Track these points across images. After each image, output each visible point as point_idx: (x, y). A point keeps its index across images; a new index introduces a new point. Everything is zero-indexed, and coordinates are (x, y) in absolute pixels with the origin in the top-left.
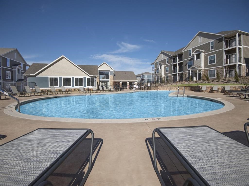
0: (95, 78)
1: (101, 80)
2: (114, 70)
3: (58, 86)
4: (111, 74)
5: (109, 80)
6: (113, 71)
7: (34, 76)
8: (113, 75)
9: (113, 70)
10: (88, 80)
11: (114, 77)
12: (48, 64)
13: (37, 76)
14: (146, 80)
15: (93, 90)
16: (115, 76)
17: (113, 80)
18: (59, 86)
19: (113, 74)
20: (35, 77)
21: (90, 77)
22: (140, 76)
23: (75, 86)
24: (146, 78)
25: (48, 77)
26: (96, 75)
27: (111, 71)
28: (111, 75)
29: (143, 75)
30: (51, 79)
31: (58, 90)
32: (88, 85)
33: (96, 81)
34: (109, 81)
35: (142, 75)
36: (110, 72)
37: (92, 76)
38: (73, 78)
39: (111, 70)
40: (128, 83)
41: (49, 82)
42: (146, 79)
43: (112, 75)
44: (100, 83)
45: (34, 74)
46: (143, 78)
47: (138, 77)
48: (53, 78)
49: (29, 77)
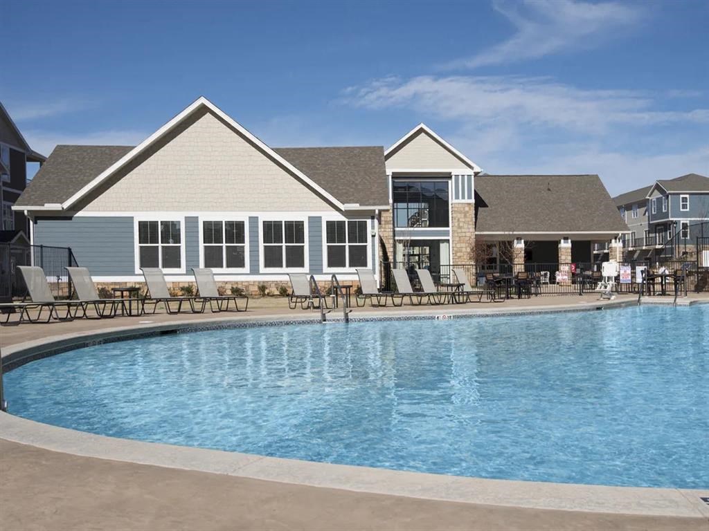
0: (369, 222)
1: (403, 233)
2: (477, 169)
3: (179, 266)
4: (457, 197)
5: (450, 229)
6: (469, 176)
7: (65, 216)
8: (473, 201)
9: (471, 172)
10: (335, 230)
11: (480, 209)
12: (133, 148)
13: (80, 214)
14: (685, 226)
16: (485, 206)
17: (470, 232)
18: (183, 269)
19: (469, 197)
20: (70, 218)
21: (341, 218)
22: (643, 203)
23: (267, 265)
24: (685, 215)
25: (132, 218)
26: (374, 204)
27: (457, 176)
28: (460, 201)
29: (662, 192)
30: (148, 230)
31: (182, 289)
32: (330, 264)
33: (373, 236)
34: (450, 238)
35: (657, 195)
36: (451, 183)
37: (355, 206)
38: (254, 220)
39: (458, 170)
40: (565, 246)
41: (137, 245)
42: (683, 220)
43: (466, 201)
44: (400, 247)
45: (67, 204)
46: (666, 215)
47: (628, 207)
48: (154, 225)
49: (39, 217)
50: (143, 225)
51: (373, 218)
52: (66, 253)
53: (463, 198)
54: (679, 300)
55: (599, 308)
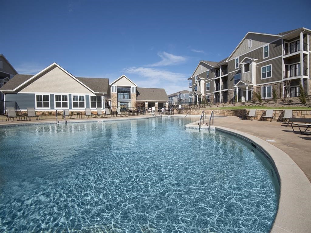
0: (102, 96)
1: (120, 100)
2: (137, 86)
3: (48, 107)
4: (132, 92)
5: (131, 99)
6: (135, 87)
8: (136, 93)
9: (136, 87)
11: (138, 95)
12: (33, 76)
13: (18, 93)
15: (85, 114)
16: (139, 94)
17: (135, 100)
18: (50, 108)
19: (135, 92)
20: (16, 94)
21: (94, 95)
25: (34, 94)
26: (103, 92)
27: (132, 87)
28: (133, 93)
30: (39, 97)
31: (48, 113)
33: (103, 100)
34: (131, 101)
35: (179, 94)
36: (131, 89)
37: (98, 93)
38: (70, 96)
39: (133, 86)
41: (36, 101)
42: (184, 99)
43: (134, 93)
45: (14, 90)
46: (181, 98)
47: (174, 96)
48: (41, 96)
49: (6, 93)
50: (38, 96)
51: (103, 96)
52: (15, 103)
53: (134, 92)
54: (168, 116)
55: (148, 118)
